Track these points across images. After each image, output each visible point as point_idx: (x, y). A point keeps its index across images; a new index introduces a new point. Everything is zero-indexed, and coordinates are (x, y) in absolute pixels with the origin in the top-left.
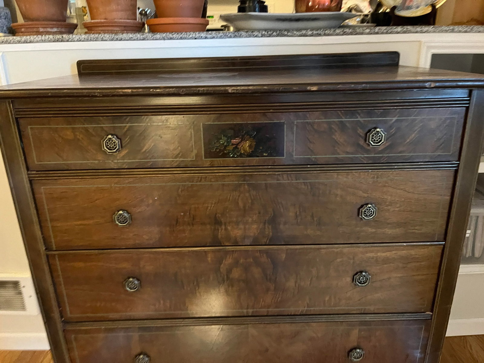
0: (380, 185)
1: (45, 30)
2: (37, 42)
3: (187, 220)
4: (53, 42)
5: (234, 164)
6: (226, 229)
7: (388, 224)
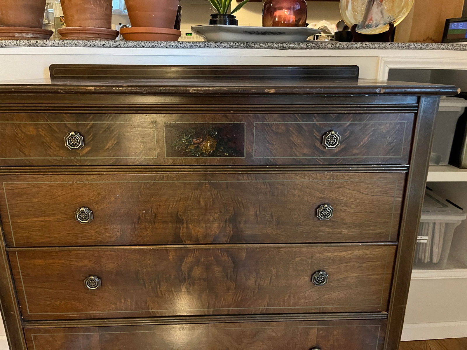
0: (336, 186)
1: (20, 35)
2: (12, 46)
3: (148, 218)
4: (28, 47)
5: (196, 163)
6: (187, 228)
7: (344, 224)
